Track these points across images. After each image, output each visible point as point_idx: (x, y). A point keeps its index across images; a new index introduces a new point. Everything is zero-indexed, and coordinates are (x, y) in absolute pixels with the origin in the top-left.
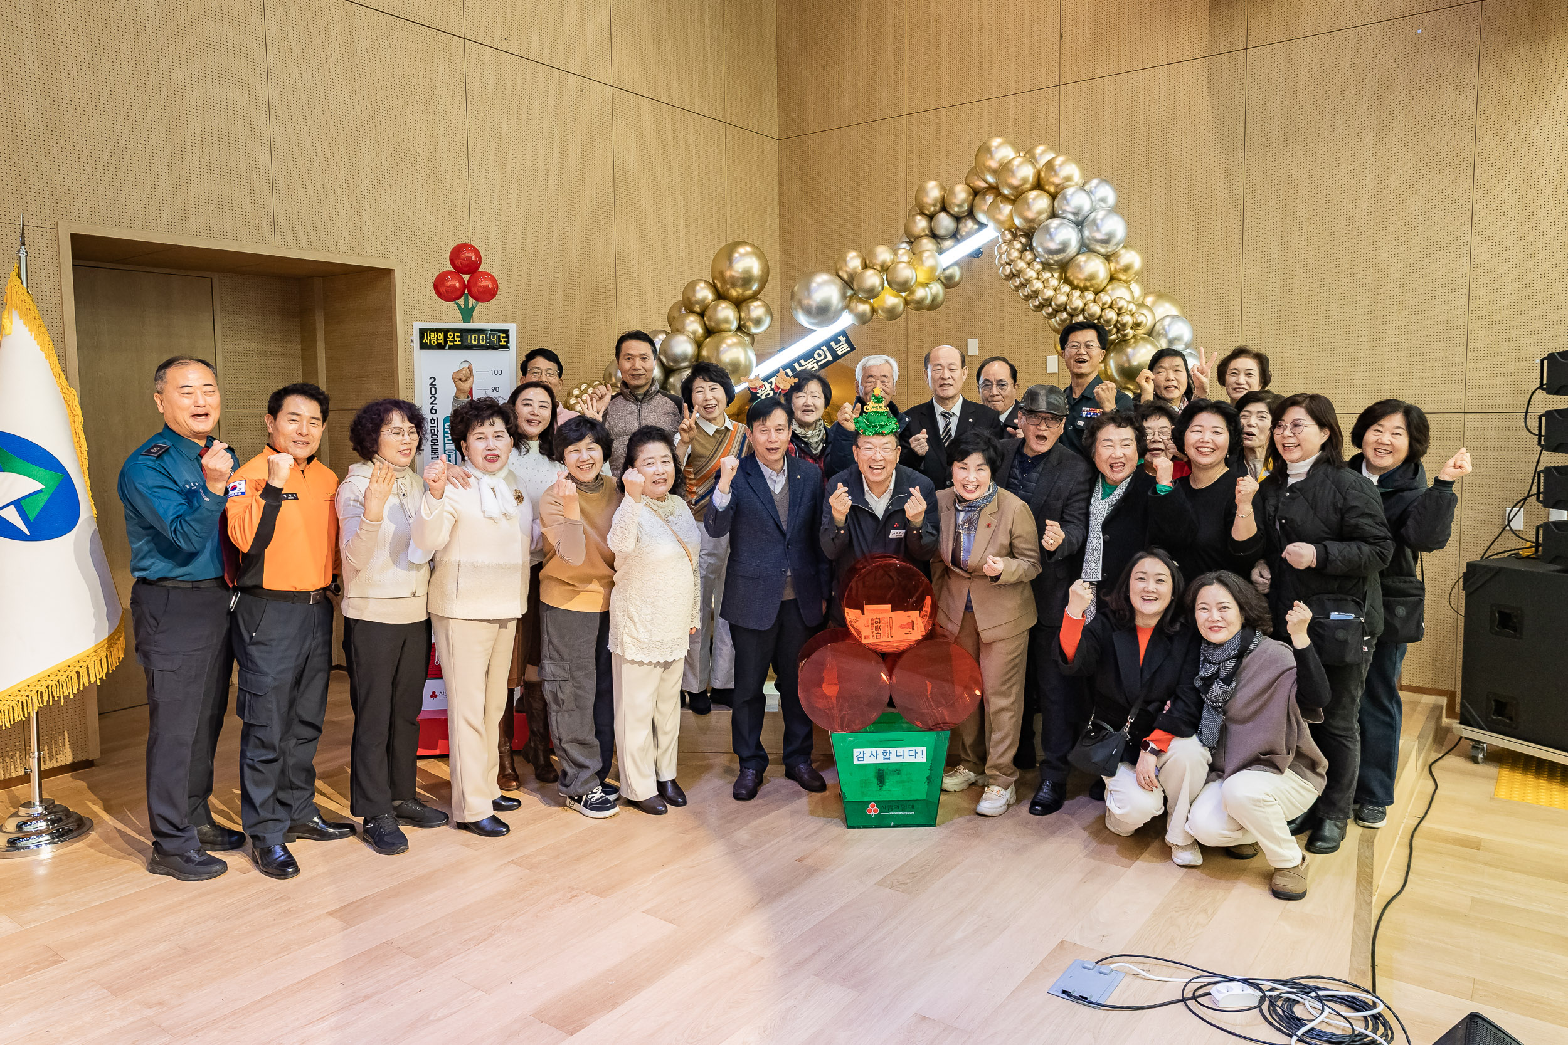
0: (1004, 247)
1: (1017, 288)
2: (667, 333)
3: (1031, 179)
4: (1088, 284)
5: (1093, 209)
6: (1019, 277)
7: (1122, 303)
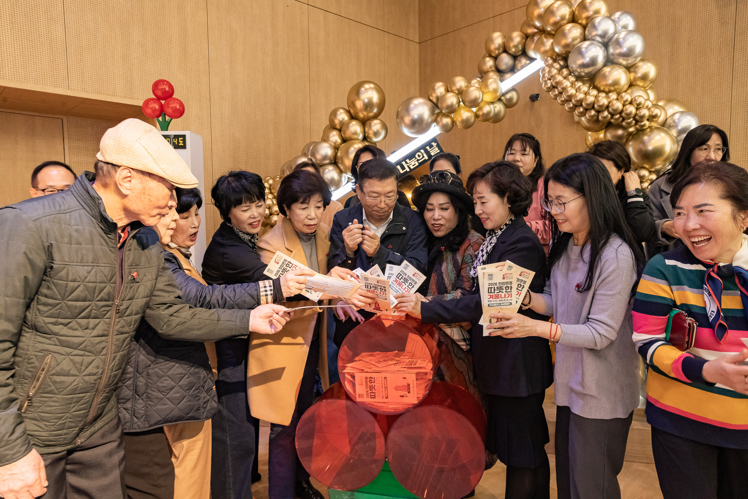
0: (547, 69)
1: (556, 96)
2: (317, 143)
3: (567, 17)
4: (612, 88)
5: (615, 32)
6: (557, 88)
7: (640, 100)
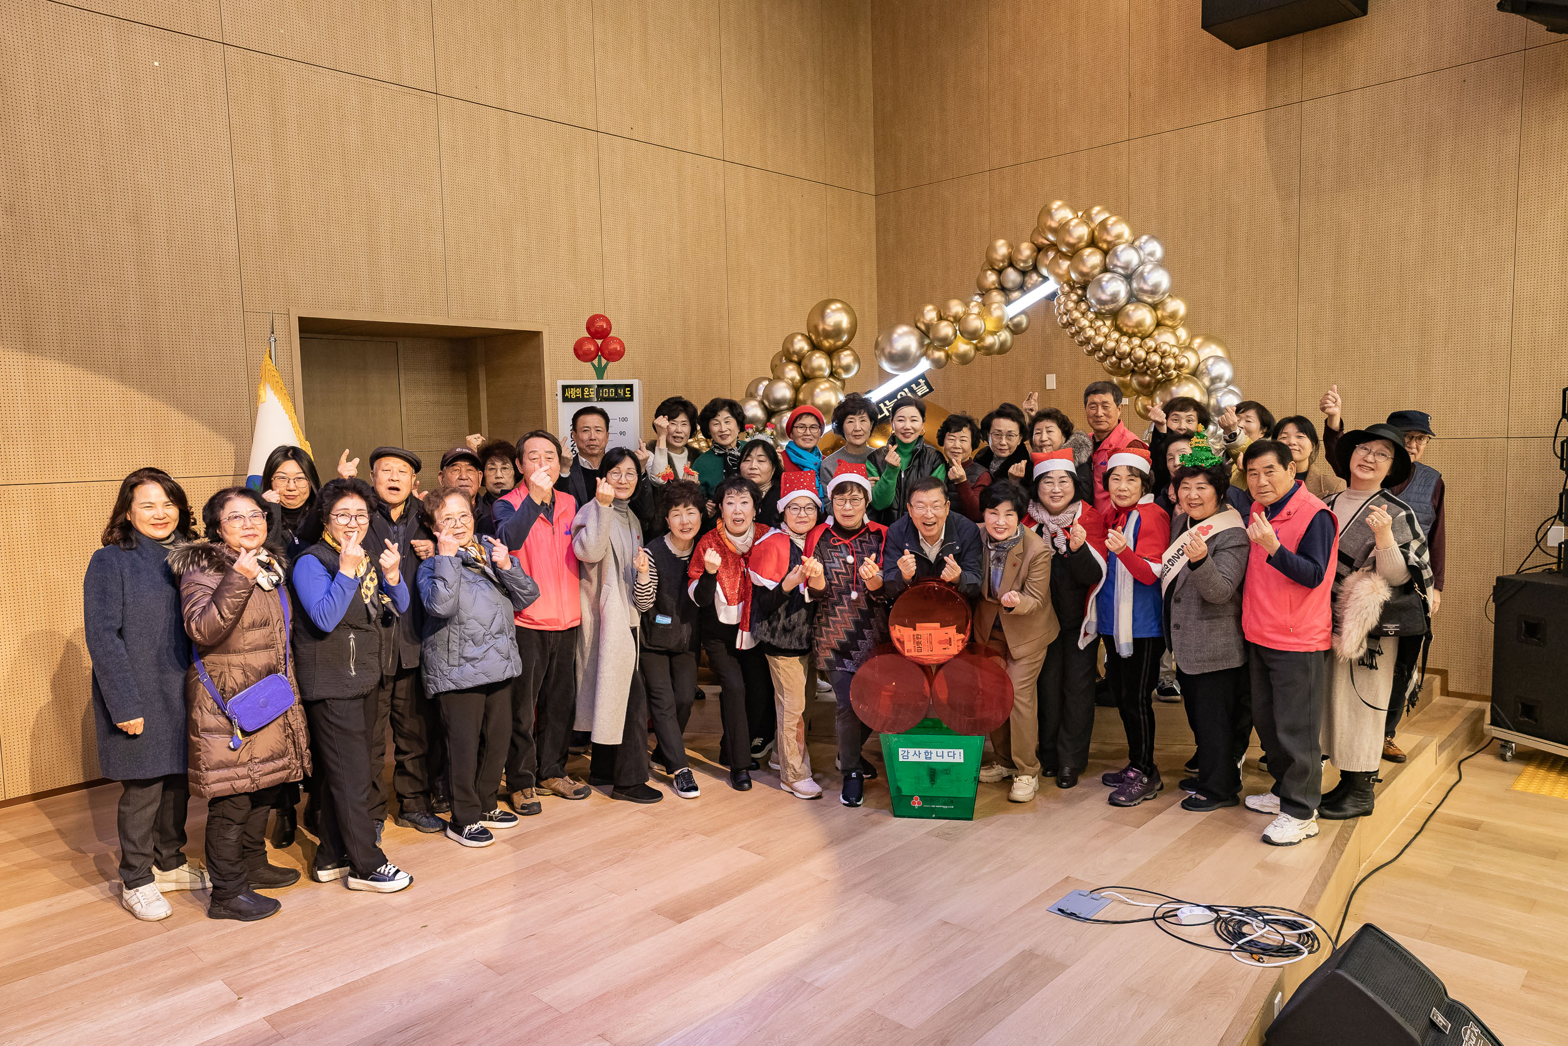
0: (1063, 299)
2: (770, 380)
3: (1086, 237)
4: (1136, 330)
5: (1141, 264)
6: (1074, 325)
7: (1165, 347)
